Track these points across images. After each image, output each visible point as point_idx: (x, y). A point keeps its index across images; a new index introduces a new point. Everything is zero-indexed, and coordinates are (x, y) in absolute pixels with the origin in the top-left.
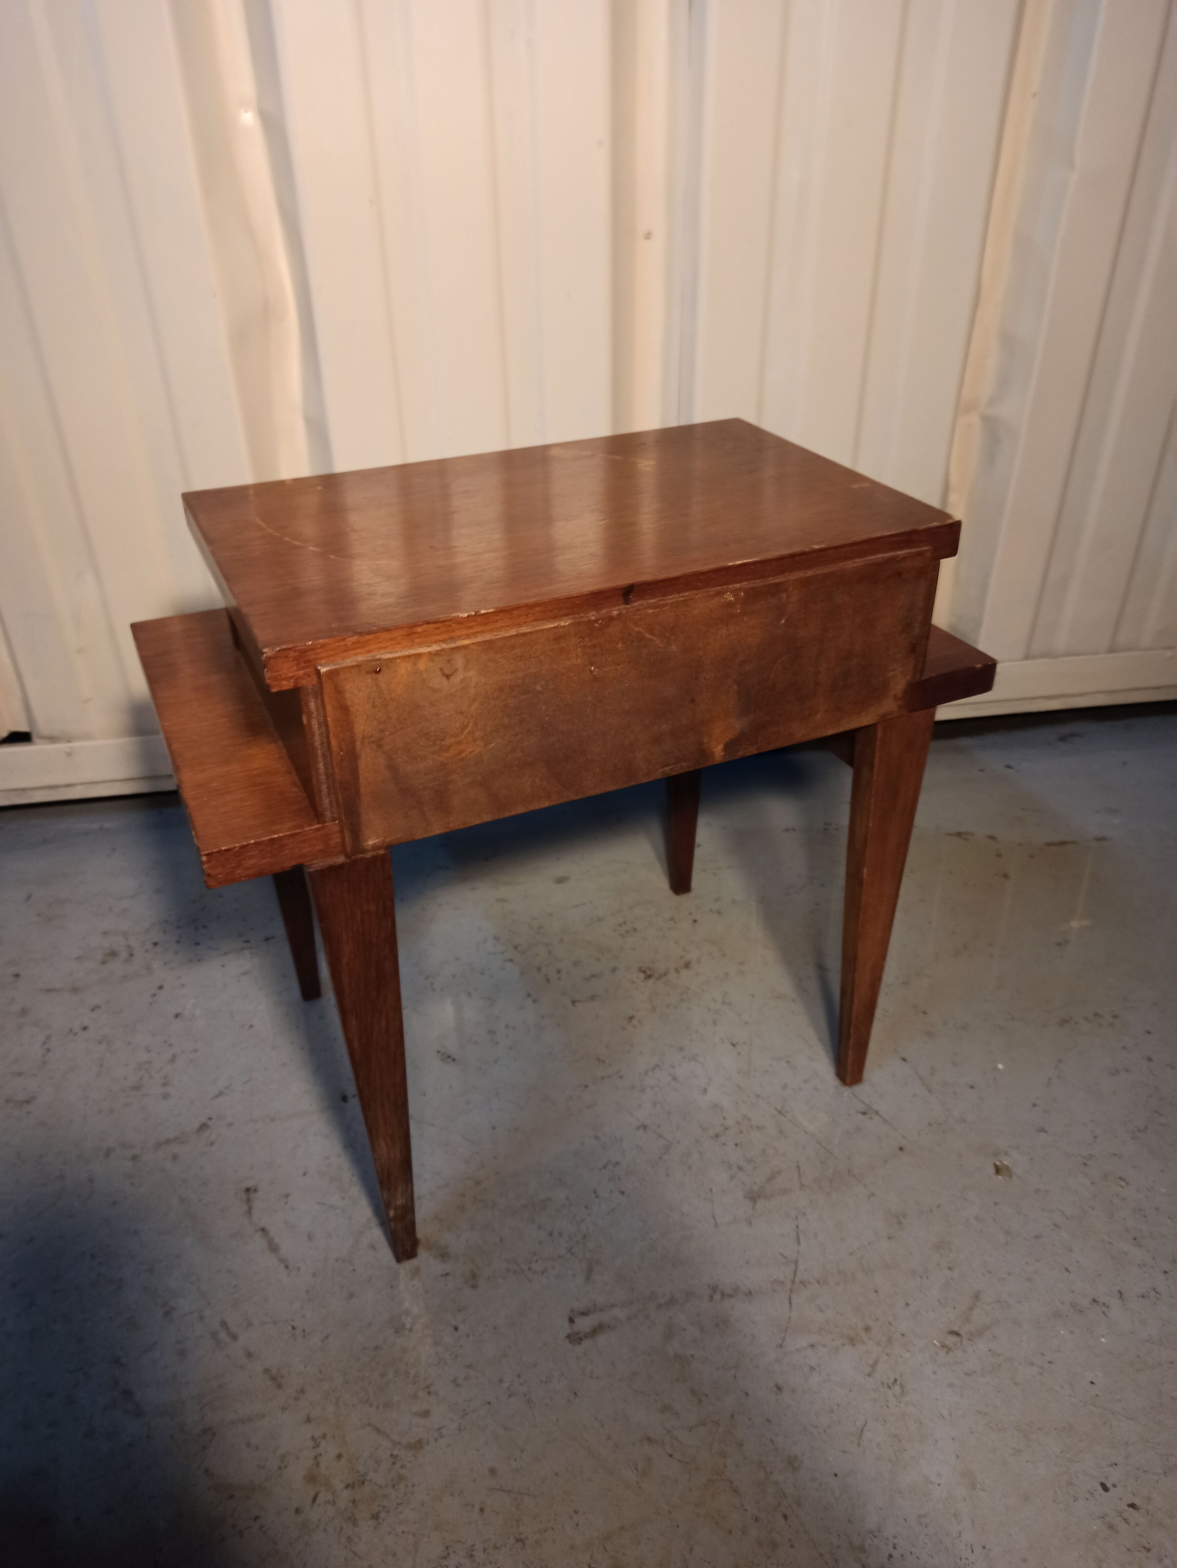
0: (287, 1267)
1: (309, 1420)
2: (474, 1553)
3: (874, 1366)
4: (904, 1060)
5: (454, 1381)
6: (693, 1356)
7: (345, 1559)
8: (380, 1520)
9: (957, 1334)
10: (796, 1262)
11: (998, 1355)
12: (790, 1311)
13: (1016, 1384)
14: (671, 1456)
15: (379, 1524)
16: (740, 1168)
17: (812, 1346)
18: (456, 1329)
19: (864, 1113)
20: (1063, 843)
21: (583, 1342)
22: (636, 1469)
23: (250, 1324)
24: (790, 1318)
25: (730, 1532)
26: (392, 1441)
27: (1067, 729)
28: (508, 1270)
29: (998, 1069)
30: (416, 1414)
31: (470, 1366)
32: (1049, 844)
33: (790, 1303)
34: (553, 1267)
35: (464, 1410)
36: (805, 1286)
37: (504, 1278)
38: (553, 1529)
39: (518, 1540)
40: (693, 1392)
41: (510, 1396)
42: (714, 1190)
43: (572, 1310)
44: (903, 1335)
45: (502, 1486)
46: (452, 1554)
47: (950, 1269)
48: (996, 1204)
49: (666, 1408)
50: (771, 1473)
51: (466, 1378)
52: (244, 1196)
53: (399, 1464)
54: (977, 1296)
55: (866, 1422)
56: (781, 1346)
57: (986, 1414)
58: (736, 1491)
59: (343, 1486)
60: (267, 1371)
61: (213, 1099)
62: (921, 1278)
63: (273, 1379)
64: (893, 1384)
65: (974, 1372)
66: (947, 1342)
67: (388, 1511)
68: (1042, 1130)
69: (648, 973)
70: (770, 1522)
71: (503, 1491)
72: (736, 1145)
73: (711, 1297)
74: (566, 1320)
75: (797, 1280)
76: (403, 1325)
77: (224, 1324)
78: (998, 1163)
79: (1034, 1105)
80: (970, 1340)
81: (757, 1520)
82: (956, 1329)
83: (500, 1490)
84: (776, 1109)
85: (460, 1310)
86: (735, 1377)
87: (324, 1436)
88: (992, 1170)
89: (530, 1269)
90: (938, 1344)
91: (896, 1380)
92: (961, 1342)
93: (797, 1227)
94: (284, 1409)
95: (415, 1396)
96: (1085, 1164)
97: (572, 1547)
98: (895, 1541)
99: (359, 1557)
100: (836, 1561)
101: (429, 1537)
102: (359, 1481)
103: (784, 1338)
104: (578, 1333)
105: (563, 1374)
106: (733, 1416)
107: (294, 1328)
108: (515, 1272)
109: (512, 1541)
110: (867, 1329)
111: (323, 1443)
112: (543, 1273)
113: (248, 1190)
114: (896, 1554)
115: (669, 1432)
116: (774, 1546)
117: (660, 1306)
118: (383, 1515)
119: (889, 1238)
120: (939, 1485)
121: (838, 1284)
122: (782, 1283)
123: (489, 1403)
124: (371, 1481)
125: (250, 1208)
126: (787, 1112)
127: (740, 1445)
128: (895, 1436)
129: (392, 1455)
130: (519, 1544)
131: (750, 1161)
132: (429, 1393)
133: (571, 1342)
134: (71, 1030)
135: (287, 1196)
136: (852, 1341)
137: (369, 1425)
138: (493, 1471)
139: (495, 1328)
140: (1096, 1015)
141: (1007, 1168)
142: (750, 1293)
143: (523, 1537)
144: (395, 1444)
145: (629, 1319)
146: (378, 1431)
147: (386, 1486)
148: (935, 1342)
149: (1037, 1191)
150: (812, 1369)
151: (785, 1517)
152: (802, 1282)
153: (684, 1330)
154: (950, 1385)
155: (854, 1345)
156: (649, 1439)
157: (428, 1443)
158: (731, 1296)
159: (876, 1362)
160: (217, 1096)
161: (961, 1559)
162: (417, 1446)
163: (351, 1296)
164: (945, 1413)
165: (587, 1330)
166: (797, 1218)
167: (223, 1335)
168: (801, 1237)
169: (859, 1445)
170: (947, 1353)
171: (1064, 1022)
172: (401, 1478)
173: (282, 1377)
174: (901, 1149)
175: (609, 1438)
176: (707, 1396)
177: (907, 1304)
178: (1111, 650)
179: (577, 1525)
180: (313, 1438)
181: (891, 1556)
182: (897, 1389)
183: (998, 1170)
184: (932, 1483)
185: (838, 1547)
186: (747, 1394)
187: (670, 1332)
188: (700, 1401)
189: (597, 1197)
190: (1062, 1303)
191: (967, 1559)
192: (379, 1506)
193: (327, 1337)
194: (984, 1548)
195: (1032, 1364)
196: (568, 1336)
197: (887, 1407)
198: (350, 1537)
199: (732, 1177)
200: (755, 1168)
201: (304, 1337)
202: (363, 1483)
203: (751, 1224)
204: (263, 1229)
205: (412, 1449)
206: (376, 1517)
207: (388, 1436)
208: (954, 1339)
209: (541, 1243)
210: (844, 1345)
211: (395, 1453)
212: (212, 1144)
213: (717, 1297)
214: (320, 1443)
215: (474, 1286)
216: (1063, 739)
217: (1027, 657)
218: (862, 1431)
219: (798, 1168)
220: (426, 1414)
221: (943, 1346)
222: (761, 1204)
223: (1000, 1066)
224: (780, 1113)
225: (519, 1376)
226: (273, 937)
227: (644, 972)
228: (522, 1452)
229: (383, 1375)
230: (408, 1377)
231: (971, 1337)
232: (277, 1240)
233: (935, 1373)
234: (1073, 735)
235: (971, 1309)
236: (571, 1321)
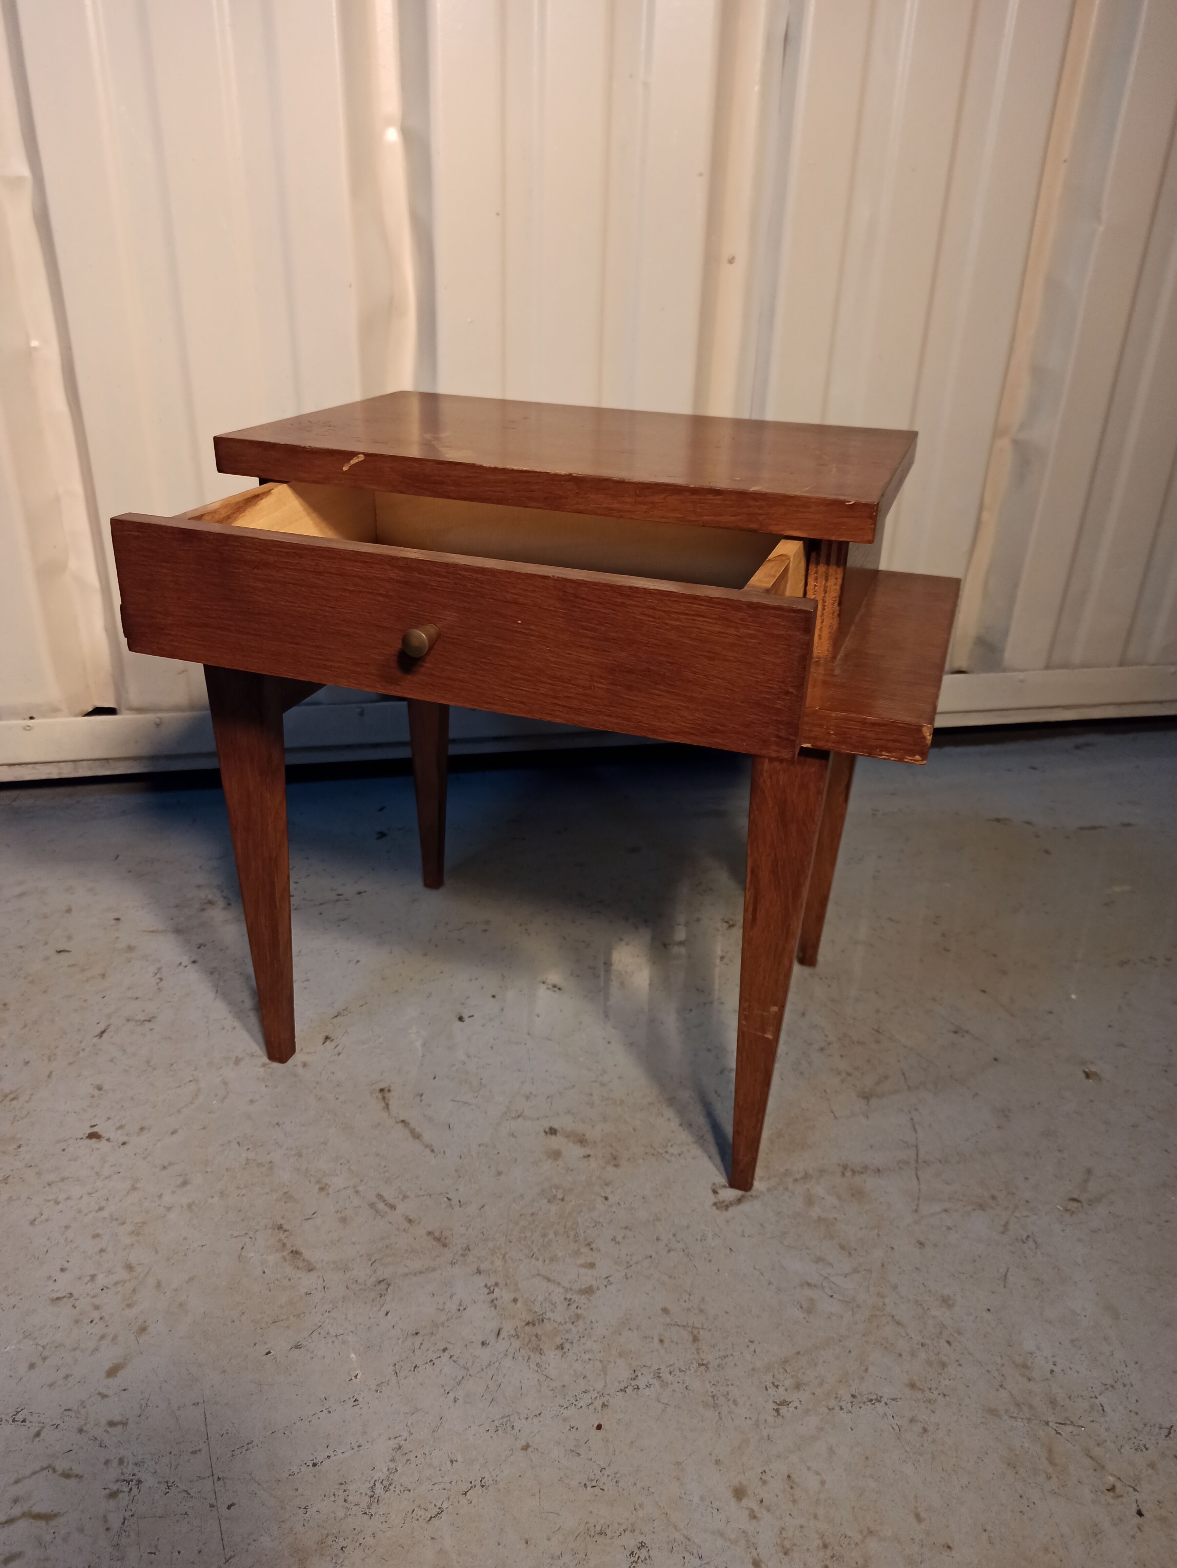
0: (432, 1151)
1: (479, 1272)
2: (660, 1375)
3: (1006, 1225)
4: (984, 991)
5: (614, 1239)
6: (835, 1219)
7: (538, 1380)
8: (565, 1350)
9: (1078, 1201)
10: (917, 1146)
11: (1118, 1216)
12: (919, 1184)
13: (1139, 1238)
14: (832, 1296)
15: (565, 1353)
16: (849, 1074)
17: (945, 1211)
18: (606, 1198)
19: (956, 1032)
20: (1094, 828)
21: (730, 1209)
22: (802, 1308)
23: (405, 1197)
24: (920, 1190)
25: (900, 1355)
26: (563, 1287)
27: (1080, 740)
28: (646, 1153)
29: (1072, 999)
30: (582, 1266)
31: (626, 1228)
32: (1082, 828)
33: (918, 1178)
34: (689, 1151)
35: (628, 1263)
36: (928, 1165)
37: (643, 1159)
38: (732, 1355)
39: (700, 1365)
40: (842, 1247)
41: (669, 1251)
42: (828, 1091)
43: (714, 1184)
44: (1027, 1202)
45: (676, 1322)
46: (639, 1375)
47: (1060, 1151)
48: (1091, 1101)
49: (819, 1260)
50: (928, 1309)
51: (624, 1238)
52: (380, 1095)
53: (574, 1306)
54: (1089, 1172)
55: (1008, 1269)
56: (916, 1211)
57: (1116, 1262)
58: (898, 1323)
59: (523, 1324)
60: (429, 1233)
61: (333, 1018)
62: (1035, 1158)
63: (438, 1239)
64: (1026, 1239)
65: (1099, 1230)
66: (1069, 1207)
67: (572, 1343)
68: (1121, 1045)
69: (731, 923)
70: (936, 1347)
71: (678, 1326)
72: (842, 1056)
73: (843, 1173)
74: (710, 1192)
75: (920, 1160)
76: (555, 1197)
77: (380, 1196)
78: (1086, 1070)
79: (1110, 1026)
80: (1089, 1205)
81: (923, 1345)
82: (1075, 1196)
83: (675, 1325)
84: (873, 1029)
85: (607, 1185)
86: (878, 1235)
87: (497, 1284)
88: (1083, 1076)
89: (667, 1152)
90: (1061, 1209)
91: (1028, 1237)
92: (1082, 1206)
93: (912, 1119)
94: (453, 1264)
95: (577, 1253)
96: (1166, 1071)
97: (753, 1369)
98: (1054, 1359)
99: (552, 1380)
100: (1003, 1375)
101: (615, 1363)
102: (538, 1319)
103: (918, 1206)
104: (723, 1202)
105: (716, 1234)
106: (883, 1265)
107: (449, 1199)
108: (653, 1155)
109: (695, 1365)
110: (993, 1198)
111: (496, 1289)
112: (680, 1155)
113: (382, 1090)
114: (1057, 1369)
115: (826, 1278)
116: (944, 1365)
117: (796, 1180)
118: (567, 1346)
119: (999, 1127)
120: (1085, 1316)
121: (959, 1163)
122: (907, 1163)
123: (651, 1257)
124: (550, 1319)
125: (387, 1105)
126: (884, 1031)
127: (895, 1287)
128: (1038, 1280)
129: (566, 1299)
130: (703, 1368)
131: (857, 1069)
132: (592, 1249)
133: (718, 1209)
134: (180, 964)
135: (422, 1095)
136: (982, 1207)
137: (538, 1275)
138: (665, 1311)
139: (644, 1198)
140: (1151, 958)
141: (1096, 1074)
142: (879, 1170)
143: (705, 1362)
144: (566, 1290)
145: (769, 1190)
146: (549, 1280)
147: (566, 1323)
148: (1058, 1207)
149: (1127, 1091)
150: (949, 1228)
151: (949, 1342)
152: (925, 1162)
153: (823, 1198)
154: (1080, 1240)
155: (983, 1210)
156: (809, 1284)
157: (598, 1289)
158: (862, 1173)
159: (1007, 1223)
160: (336, 1016)
161: (1117, 1372)
162: (588, 1291)
163: (500, 1173)
164: (1080, 1261)
165: (732, 1199)
166: (909, 1112)
167: (381, 1206)
168: (917, 1126)
169: (1005, 1287)
170: (1071, 1215)
171: (1123, 963)
172: (578, 1316)
173: (445, 1238)
174: (996, 1059)
175: (770, 1283)
176: (855, 1249)
177: (1026, 1178)
178: (1121, 664)
179: (755, 1352)
180: (486, 1286)
181: (1052, 1371)
182: (1031, 1243)
183: (1088, 1075)
184: (1078, 1315)
185: (1003, 1365)
186: (892, 1248)
187: (810, 1201)
188: (850, 1254)
189: (719, 1096)
190: (1168, 1176)
191: (1123, 1372)
192: (562, 1338)
193: (483, 1206)
194: (1136, 1363)
195: (1151, 1223)
196: (715, 1204)
197: (1026, 1257)
198: (539, 1364)
199: (843, 1081)
200: (863, 1074)
201: (460, 1206)
202: (543, 1321)
203: (867, 1117)
204: (403, 1121)
205: (584, 1294)
206: (561, 1347)
207: (559, 1284)
208: (1075, 1204)
209: (673, 1132)
210: (974, 1210)
211: (568, 1297)
212: (339, 1054)
213: (848, 1173)
214: (493, 1290)
215: (616, 1166)
216: (1078, 747)
217: (1048, 667)
218: (1006, 1276)
219: (903, 1074)
220: (592, 1265)
221: (1067, 1210)
222: (874, 1102)
223: (1073, 997)
224: (878, 1031)
225: (674, 1235)
226: (365, 892)
227: (727, 922)
228: (690, 1295)
229: (544, 1235)
230: (568, 1237)
231: (1091, 1202)
232: (418, 1130)
233: (1063, 1230)
234: (1087, 745)
235: (1086, 1181)
236: (715, 1192)
